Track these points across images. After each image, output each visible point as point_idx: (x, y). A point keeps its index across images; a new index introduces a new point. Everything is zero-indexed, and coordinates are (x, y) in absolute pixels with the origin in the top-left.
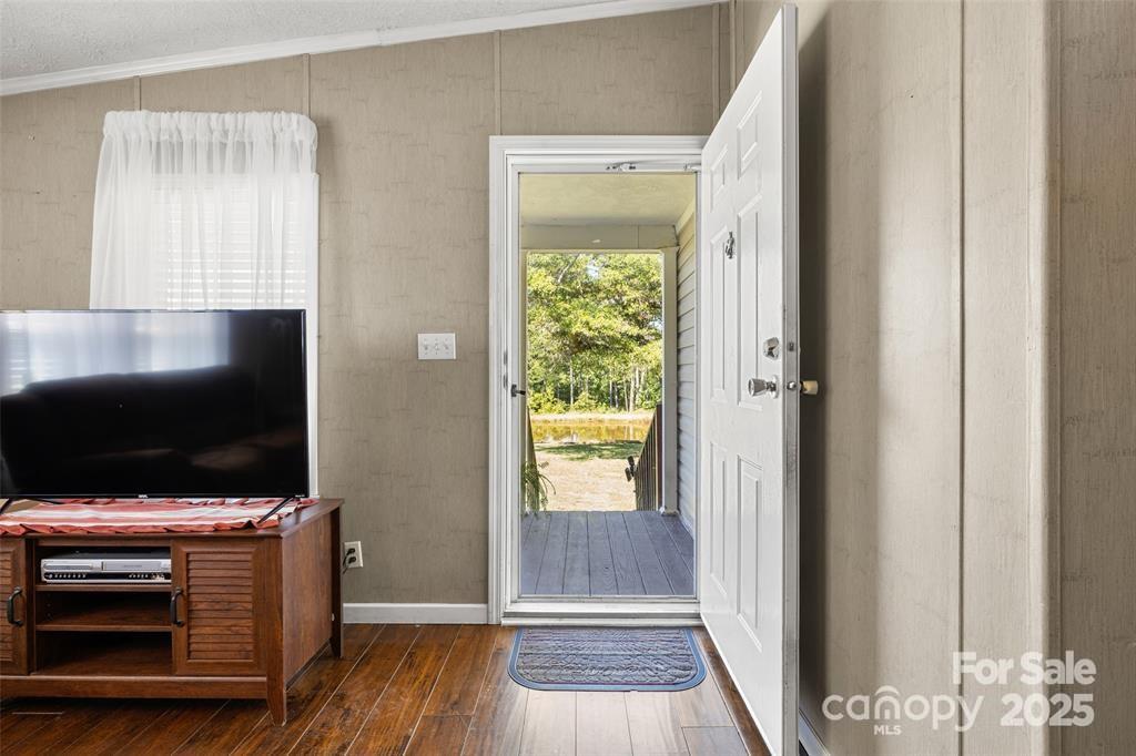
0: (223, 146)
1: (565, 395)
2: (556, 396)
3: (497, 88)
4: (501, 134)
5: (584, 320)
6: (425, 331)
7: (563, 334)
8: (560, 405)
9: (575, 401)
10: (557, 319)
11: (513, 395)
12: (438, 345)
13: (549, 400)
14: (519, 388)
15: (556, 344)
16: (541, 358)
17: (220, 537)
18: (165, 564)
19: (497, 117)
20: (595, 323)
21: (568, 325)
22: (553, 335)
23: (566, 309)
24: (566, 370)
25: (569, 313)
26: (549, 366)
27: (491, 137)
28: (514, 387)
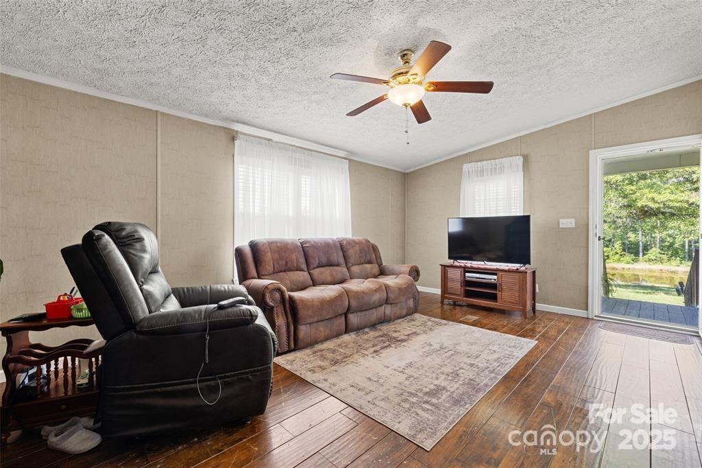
0: (495, 169)
1: (633, 250)
2: (624, 250)
3: (593, 133)
4: (595, 149)
5: (650, 196)
6: (562, 218)
7: (629, 206)
8: (629, 257)
9: (644, 255)
10: (625, 196)
11: (599, 240)
12: (568, 223)
13: (617, 253)
14: (602, 237)
15: (624, 213)
16: (609, 222)
17: (509, 271)
18: (495, 277)
19: (593, 143)
20: (658, 198)
21: (635, 201)
22: (621, 207)
23: (632, 190)
24: (635, 231)
25: (635, 193)
26: (618, 228)
27: (590, 151)
28: (599, 237)
